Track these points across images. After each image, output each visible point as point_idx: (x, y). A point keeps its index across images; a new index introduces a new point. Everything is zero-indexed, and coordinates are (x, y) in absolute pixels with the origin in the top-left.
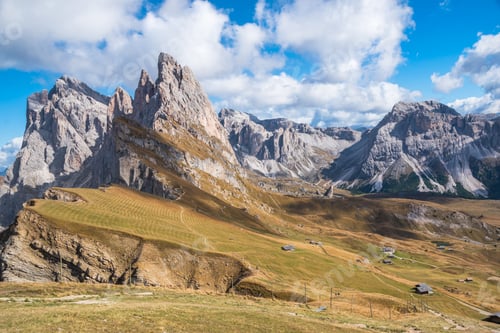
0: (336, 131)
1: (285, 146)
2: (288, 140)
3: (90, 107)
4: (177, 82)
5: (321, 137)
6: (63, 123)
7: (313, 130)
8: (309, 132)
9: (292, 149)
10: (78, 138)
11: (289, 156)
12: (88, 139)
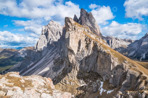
0: (127, 40)
1: (113, 43)
2: (114, 42)
3: (58, 28)
4: (87, 17)
5: (122, 42)
6: (50, 32)
7: (120, 39)
8: (118, 40)
9: (115, 44)
10: (54, 37)
11: (114, 46)
12: (57, 38)
